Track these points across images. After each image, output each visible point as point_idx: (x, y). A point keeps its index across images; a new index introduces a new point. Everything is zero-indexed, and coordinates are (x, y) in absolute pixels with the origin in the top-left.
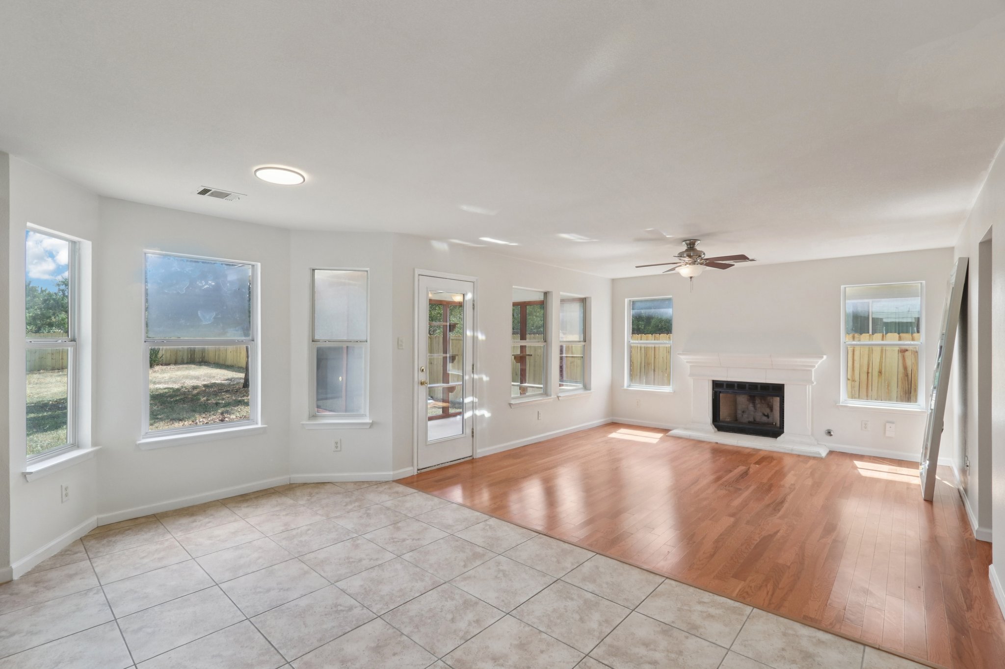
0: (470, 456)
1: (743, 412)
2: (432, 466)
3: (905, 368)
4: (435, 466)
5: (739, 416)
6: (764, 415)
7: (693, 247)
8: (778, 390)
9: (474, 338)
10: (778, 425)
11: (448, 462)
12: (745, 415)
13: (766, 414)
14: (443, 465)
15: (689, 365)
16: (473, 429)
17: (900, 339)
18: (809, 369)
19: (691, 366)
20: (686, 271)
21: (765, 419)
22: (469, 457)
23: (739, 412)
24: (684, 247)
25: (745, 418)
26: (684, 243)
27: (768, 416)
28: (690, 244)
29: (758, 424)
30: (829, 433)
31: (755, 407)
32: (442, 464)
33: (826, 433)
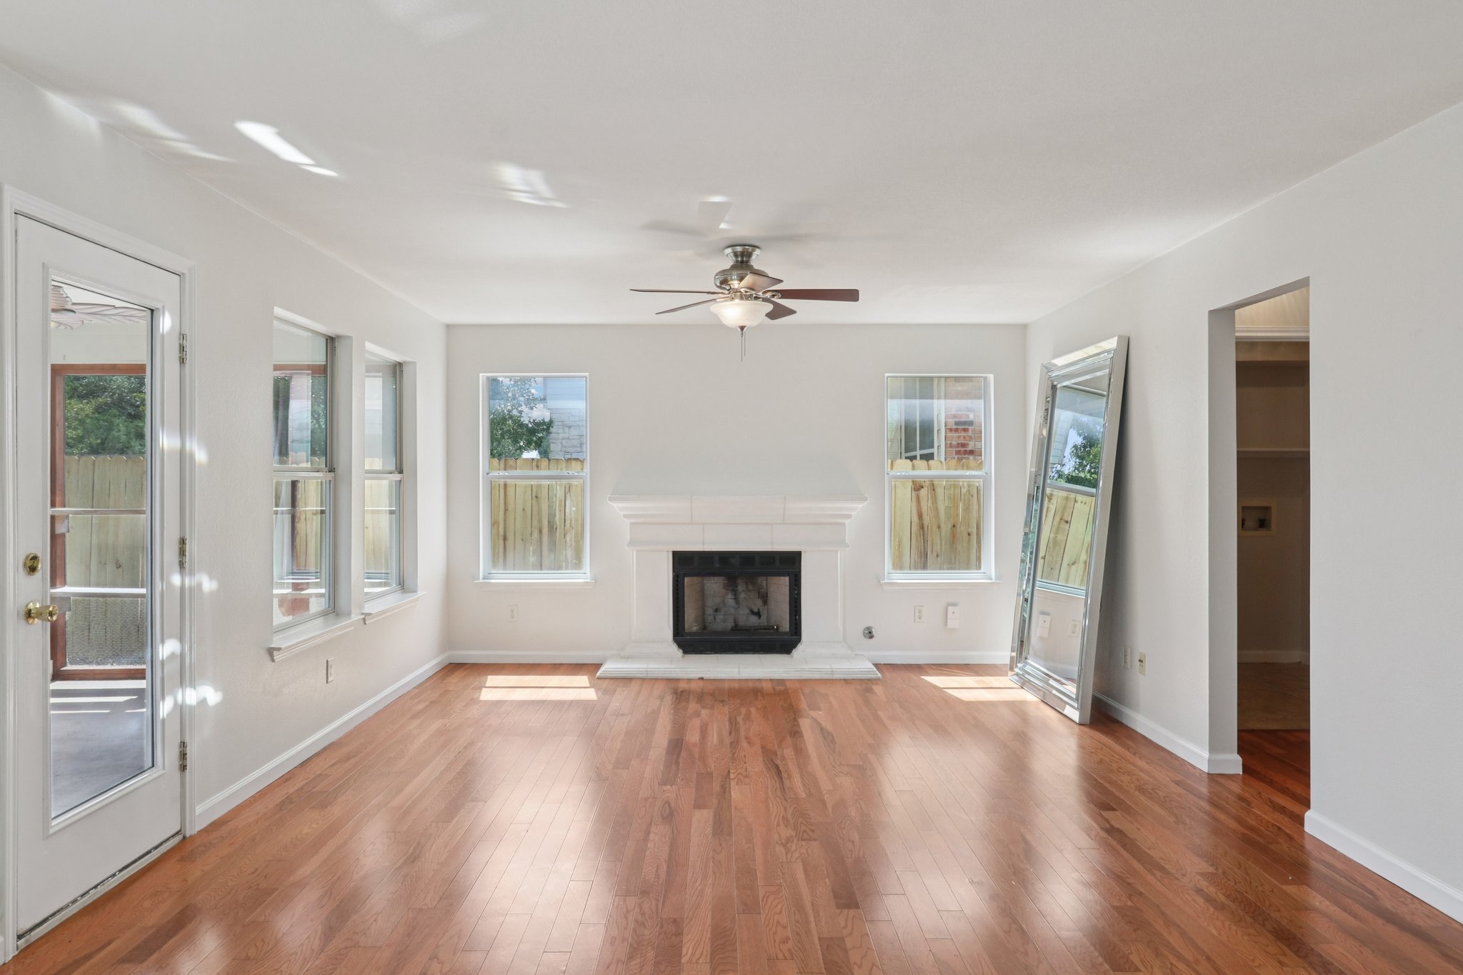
0: (177, 833)
1: (716, 610)
2: (67, 906)
3: (920, 516)
4: (74, 901)
5: (710, 619)
6: (753, 612)
7: (747, 262)
8: (788, 564)
9: (183, 457)
10: (786, 626)
11: (114, 875)
12: (720, 617)
13: (756, 610)
14: (102, 890)
15: (628, 521)
16: (183, 744)
17: (913, 468)
18: (840, 521)
19: (631, 524)
20: (733, 312)
21: (753, 620)
22: (173, 836)
23: (709, 611)
24: (727, 262)
25: (722, 623)
26: (729, 251)
27: (758, 614)
28: (742, 254)
29: (747, 630)
30: (869, 634)
31: (736, 599)
32: (95, 887)
33: (864, 633)
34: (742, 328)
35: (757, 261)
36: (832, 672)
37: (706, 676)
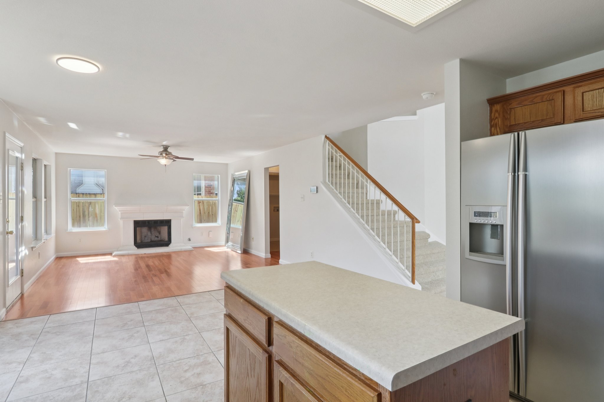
0: (21, 294)
1: (145, 237)
3: (200, 210)
5: (143, 239)
6: (156, 237)
7: (167, 150)
8: (167, 223)
10: (166, 239)
12: (146, 238)
13: (157, 236)
14: (13, 303)
15: (120, 212)
17: (198, 197)
18: (182, 211)
19: (121, 213)
20: (163, 161)
21: (156, 239)
23: (143, 237)
24: (162, 149)
25: (147, 240)
26: (162, 147)
27: (158, 237)
28: (166, 148)
29: (155, 241)
30: (190, 240)
31: (151, 233)
33: (188, 240)
34: (165, 165)
35: (169, 150)
36: (181, 249)
37: (146, 253)
